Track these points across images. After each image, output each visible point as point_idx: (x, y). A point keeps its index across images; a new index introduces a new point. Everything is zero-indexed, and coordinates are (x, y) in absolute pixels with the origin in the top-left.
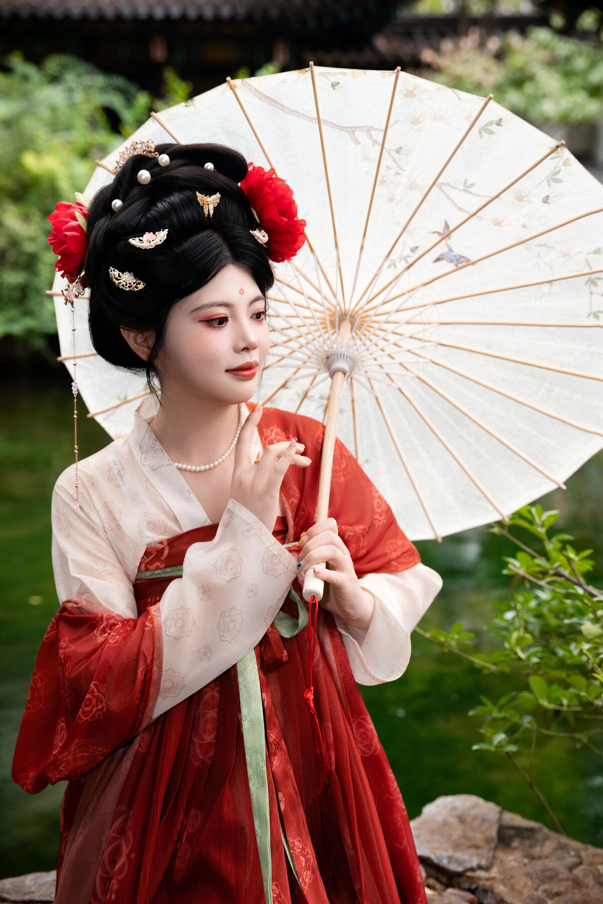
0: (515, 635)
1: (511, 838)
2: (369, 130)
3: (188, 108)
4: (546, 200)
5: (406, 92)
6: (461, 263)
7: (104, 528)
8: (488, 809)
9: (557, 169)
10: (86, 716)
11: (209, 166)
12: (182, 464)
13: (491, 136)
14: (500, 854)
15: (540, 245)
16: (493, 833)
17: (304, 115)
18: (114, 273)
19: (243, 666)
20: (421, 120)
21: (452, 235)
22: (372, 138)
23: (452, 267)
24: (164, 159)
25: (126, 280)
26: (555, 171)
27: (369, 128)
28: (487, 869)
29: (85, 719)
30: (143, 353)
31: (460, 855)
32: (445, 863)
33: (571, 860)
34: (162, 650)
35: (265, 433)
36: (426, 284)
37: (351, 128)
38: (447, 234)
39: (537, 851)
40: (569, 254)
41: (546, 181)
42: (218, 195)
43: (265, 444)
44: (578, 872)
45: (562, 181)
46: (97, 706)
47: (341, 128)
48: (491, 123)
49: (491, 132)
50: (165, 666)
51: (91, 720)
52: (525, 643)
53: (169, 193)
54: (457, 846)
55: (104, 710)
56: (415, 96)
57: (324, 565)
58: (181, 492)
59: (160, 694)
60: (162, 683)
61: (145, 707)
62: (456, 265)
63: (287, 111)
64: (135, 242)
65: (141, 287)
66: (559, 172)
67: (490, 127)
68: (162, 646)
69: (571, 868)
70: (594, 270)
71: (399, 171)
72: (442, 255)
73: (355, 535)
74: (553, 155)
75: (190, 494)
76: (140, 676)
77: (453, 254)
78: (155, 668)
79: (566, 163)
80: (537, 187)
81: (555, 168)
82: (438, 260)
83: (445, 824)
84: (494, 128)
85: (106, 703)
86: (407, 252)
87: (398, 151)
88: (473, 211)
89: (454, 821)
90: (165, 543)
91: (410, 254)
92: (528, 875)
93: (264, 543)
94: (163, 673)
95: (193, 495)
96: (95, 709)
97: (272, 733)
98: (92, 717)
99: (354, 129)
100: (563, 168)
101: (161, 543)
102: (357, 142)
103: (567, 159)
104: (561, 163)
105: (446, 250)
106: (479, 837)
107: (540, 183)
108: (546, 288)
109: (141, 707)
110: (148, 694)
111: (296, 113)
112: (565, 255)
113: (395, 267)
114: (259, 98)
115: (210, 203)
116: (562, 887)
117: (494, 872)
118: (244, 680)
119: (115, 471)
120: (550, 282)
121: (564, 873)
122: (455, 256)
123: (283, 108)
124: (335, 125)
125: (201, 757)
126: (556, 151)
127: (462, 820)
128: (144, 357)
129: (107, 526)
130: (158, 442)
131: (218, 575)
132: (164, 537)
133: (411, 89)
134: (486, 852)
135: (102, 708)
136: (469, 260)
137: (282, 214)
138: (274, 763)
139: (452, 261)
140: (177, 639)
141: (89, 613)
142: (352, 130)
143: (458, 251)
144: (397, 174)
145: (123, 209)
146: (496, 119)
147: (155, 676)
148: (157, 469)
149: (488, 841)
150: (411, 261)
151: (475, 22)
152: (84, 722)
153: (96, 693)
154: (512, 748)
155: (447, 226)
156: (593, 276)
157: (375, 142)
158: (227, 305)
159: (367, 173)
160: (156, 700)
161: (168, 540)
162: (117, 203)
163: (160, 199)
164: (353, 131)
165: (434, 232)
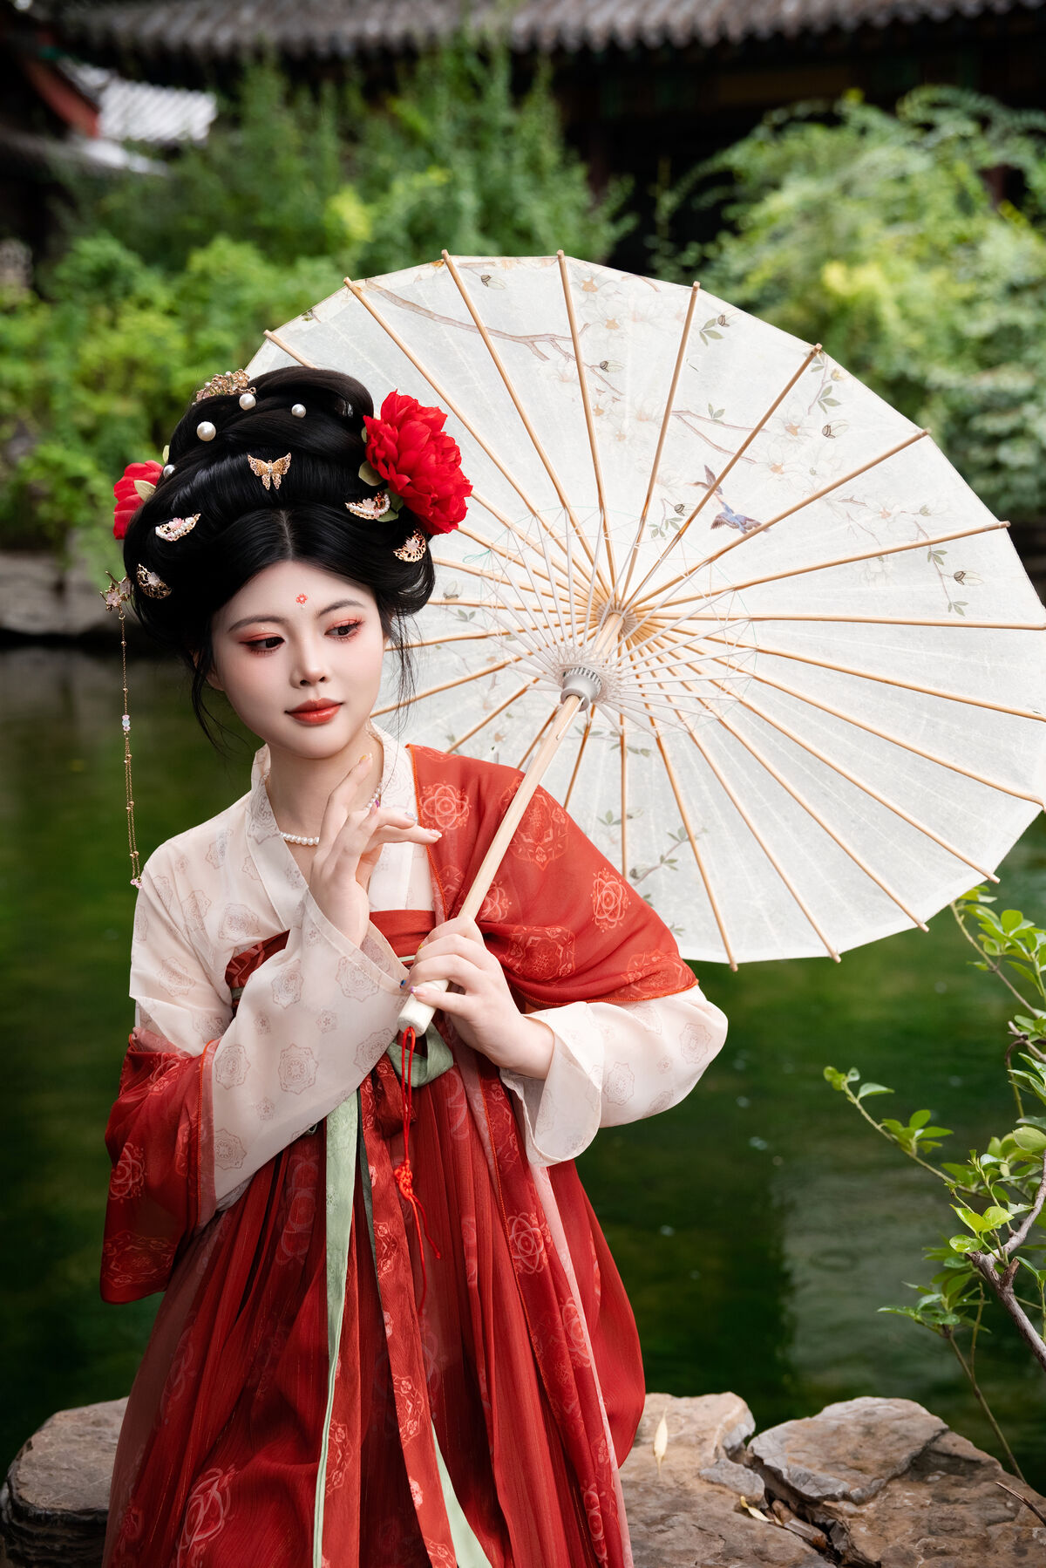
1: (932, 1470)
2: (553, 340)
3: (309, 322)
4: (828, 432)
5: (583, 285)
6: (750, 528)
7: (186, 926)
9: (827, 385)
10: (120, 1192)
11: (299, 409)
12: (291, 834)
13: (718, 341)
14: (895, 1486)
15: (845, 501)
17: (460, 323)
18: (142, 572)
19: (334, 1124)
20: (617, 322)
21: (721, 485)
22: (561, 350)
23: (738, 534)
24: (249, 399)
25: (152, 583)
26: (824, 388)
27: (553, 337)
29: (118, 1195)
31: (825, 1477)
34: (211, 1102)
35: (424, 792)
36: (711, 560)
37: (528, 337)
38: (713, 485)
39: (960, 1493)
40: (889, 515)
41: (817, 403)
42: (288, 457)
43: (422, 807)
45: (839, 404)
46: (133, 1178)
47: (514, 338)
48: (712, 323)
49: (717, 336)
50: (216, 1125)
51: (128, 1197)
54: (830, 1465)
55: (142, 1184)
56: (596, 290)
57: (444, 985)
58: (288, 873)
59: (216, 1163)
60: (216, 1149)
61: (196, 1182)
62: (744, 532)
63: (436, 318)
64: (161, 531)
66: (830, 389)
67: (713, 328)
68: (211, 1097)
70: (932, 538)
71: (617, 396)
72: (719, 517)
73: (544, 942)
74: (811, 365)
75: (298, 876)
76: (182, 1138)
77: (734, 515)
78: (202, 1127)
79: (834, 376)
80: (809, 413)
81: (823, 384)
82: (716, 524)
83: (842, 1431)
84: (718, 328)
85: (143, 1174)
86: (673, 514)
87: (604, 366)
88: (736, 451)
89: (858, 1430)
90: (260, 947)
91: (677, 516)
93: (337, 951)
94: (215, 1134)
95: (302, 878)
96: (131, 1183)
97: (384, 1226)
98: (129, 1194)
99: (532, 339)
100: (833, 383)
101: (256, 947)
102: (544, 358)
103: (835, 371)
104: (828, 377)
105: (722, 510)
106: (878, 1459)
107: (810, 407)
108: (874, 562)
109: (190, 1181)
110: (196, 1163)
111: (448, 320)
112: (885, 515)
113: (663, 535)
114: (395, 303)
115: (271, 471)
117: (869, 1509)
118: (332, 1145)
119: (218, 845)
120: (879, 555)
122: (736, 518)
123: (430, 314)
124: (506, 334)
125: (289, 1253)
126: (814, 359)
127: (871, 1430)
129: (190, 924)
130: (268, 800)
131: (276, 998)
132: (259, 938)
133: (588, 280)
134: (873, 1482)
135: (140, 1182)
136: (759, 524)
138: (385, 1269)
139: (735, 526)
140: (228, 1088)
141: (148, 1049)
142: (530, 341)
143: (739, 510)
144: (615, 400)
146: (717, 316)
147: (203, 1138)
148: (262, 841)
150: (681, 524)
152: (119, 1200)
153: (131, 1160)
155: (710, 474)
156: (935, 547)
157: (567, 355)
159: (573, 401)
160: (211, 1172)
161: (263, 942)
162: (169, 470)
164: (532, 342)
165: (698, 484)
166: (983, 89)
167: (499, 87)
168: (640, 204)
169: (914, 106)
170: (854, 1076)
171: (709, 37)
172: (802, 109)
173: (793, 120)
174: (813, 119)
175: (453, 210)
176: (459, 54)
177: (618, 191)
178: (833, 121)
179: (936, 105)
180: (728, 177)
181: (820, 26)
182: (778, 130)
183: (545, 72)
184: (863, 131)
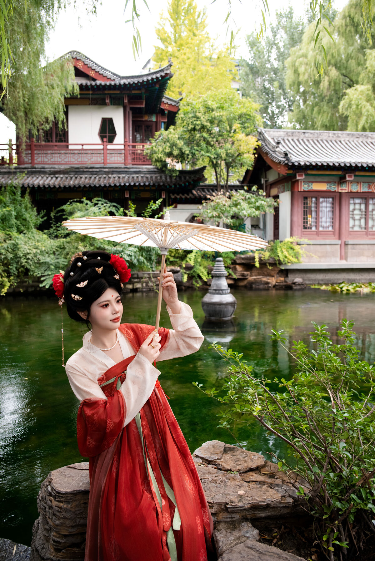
0: (230, 392)
1: (228, 450)
8: (222, 444)
11: (99, 258)
12: (102, 349)
14: (224, 455)
16: (223, 450)
18: (73, 296)
24: (85, 258)
25: (76, 297)
28: (220, 459)
30: (84, 317)
31: (212, 456)
32: (208, 458)
33: (244, 455)
39: (235, 454)
42: (102, 268)
44: (246, 458)
52: (233, 394)
53: (87, 269)
54: (212, 454)
58: (105, 357)
64: (78, 285)
65: (81, 299)
69: (244, 458)
75: (108, 357)
83: (208, 448)
89: (211, 447)
92: (232, 460)
101: (103, 375)
106: (218, 451)
115: (100, 270)
116: (241, 463)
117: (222, 460)
121: (242, 459)
127: (213, 447)
128: (85, 319)
130: (93, 345)
132: (104, 372)
134: (220, 455)
137: (123, 269)
145: (74, 275)
148: (95, 352)
149: (221, 452)
151: (222, 187)
154: (229, 427)
158: (108, 301)
162: (72, 273)
163: (84, 271)
166: (105, 199)
167: (19, 193)
168: (48, 214)
169: (95, 200)
170: (197, 383)
171: (57, 186)
172: (75, 200)
173: (74, 201)
174: (77, 202)
175: (11, 215)
176: (11, 187)
177: (43, 213)
178: (82, 202)
179: (98, 201)
180: (63, 210)
181: (77, 186)
182: (71, 203)
183: (28, 190)
184: (87, 204)
